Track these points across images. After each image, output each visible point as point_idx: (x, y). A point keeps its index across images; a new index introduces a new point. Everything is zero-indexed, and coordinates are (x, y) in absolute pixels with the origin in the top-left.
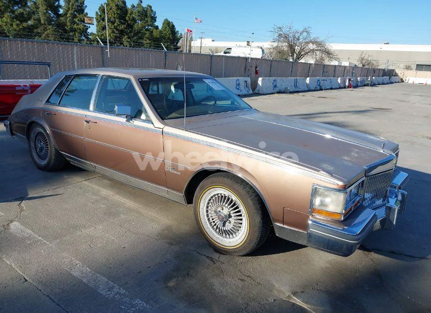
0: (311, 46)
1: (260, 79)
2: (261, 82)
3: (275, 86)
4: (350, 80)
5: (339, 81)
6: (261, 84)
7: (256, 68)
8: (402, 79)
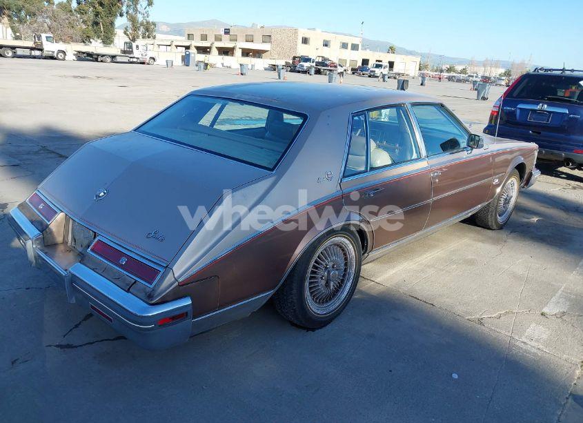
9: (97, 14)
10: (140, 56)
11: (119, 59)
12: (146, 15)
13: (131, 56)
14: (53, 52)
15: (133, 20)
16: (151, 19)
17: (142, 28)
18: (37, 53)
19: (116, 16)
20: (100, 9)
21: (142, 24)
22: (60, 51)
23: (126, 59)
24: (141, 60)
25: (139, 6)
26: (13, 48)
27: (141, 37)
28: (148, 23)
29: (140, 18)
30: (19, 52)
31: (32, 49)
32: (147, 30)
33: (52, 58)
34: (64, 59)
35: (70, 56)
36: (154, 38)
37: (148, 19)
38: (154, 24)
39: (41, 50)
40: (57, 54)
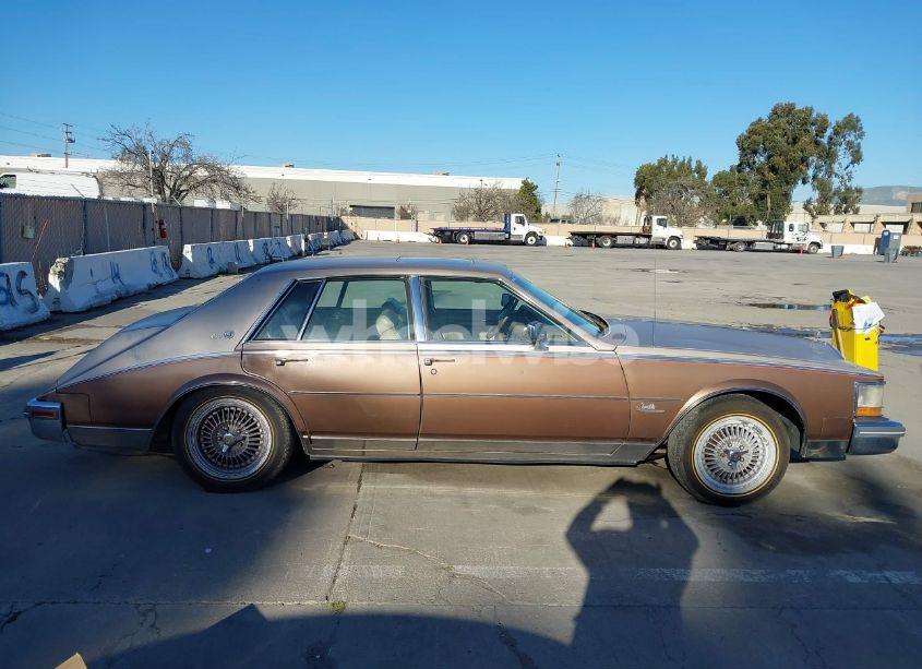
0: (202, 173)
1: (187, 248)
2: (190, 254)
3: (212, 261)
4: (306, 240)
5: (289, 243)
6: (191, 260)
7: (161, 223)
8: (355, 234)
9: (765, 184)
10: (794, 241)
11: (758, 246)
12: (846, 178)
13: (779, 240)
14: (664, 239)
15: (822, 187)
16: (854, 184)
17: (836, 199)
18: (643, 241)
19: (795, 183)
20: (770, 176)
21: (837, 192)
22: (673, 238)
23: (769, 246)
24: (795, 246)
25: (836, 167)
26: (614, 235)
27: (832, 212)
28: (848, 189)
29: (836, 183)
30: (620, 240)
31: (638, 235)
32: (845, 200)
33: (661, 246)
34: (678, 248)
35: (688, 244)
36: (856, 212)
37: (848, 184)
38: (859, 191)
39: (649, 237)
40: (669, 241)
